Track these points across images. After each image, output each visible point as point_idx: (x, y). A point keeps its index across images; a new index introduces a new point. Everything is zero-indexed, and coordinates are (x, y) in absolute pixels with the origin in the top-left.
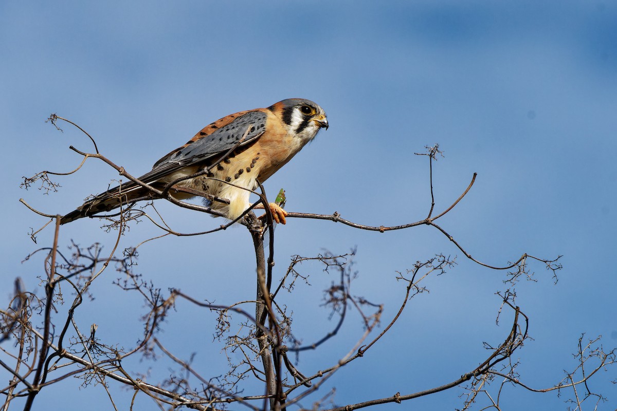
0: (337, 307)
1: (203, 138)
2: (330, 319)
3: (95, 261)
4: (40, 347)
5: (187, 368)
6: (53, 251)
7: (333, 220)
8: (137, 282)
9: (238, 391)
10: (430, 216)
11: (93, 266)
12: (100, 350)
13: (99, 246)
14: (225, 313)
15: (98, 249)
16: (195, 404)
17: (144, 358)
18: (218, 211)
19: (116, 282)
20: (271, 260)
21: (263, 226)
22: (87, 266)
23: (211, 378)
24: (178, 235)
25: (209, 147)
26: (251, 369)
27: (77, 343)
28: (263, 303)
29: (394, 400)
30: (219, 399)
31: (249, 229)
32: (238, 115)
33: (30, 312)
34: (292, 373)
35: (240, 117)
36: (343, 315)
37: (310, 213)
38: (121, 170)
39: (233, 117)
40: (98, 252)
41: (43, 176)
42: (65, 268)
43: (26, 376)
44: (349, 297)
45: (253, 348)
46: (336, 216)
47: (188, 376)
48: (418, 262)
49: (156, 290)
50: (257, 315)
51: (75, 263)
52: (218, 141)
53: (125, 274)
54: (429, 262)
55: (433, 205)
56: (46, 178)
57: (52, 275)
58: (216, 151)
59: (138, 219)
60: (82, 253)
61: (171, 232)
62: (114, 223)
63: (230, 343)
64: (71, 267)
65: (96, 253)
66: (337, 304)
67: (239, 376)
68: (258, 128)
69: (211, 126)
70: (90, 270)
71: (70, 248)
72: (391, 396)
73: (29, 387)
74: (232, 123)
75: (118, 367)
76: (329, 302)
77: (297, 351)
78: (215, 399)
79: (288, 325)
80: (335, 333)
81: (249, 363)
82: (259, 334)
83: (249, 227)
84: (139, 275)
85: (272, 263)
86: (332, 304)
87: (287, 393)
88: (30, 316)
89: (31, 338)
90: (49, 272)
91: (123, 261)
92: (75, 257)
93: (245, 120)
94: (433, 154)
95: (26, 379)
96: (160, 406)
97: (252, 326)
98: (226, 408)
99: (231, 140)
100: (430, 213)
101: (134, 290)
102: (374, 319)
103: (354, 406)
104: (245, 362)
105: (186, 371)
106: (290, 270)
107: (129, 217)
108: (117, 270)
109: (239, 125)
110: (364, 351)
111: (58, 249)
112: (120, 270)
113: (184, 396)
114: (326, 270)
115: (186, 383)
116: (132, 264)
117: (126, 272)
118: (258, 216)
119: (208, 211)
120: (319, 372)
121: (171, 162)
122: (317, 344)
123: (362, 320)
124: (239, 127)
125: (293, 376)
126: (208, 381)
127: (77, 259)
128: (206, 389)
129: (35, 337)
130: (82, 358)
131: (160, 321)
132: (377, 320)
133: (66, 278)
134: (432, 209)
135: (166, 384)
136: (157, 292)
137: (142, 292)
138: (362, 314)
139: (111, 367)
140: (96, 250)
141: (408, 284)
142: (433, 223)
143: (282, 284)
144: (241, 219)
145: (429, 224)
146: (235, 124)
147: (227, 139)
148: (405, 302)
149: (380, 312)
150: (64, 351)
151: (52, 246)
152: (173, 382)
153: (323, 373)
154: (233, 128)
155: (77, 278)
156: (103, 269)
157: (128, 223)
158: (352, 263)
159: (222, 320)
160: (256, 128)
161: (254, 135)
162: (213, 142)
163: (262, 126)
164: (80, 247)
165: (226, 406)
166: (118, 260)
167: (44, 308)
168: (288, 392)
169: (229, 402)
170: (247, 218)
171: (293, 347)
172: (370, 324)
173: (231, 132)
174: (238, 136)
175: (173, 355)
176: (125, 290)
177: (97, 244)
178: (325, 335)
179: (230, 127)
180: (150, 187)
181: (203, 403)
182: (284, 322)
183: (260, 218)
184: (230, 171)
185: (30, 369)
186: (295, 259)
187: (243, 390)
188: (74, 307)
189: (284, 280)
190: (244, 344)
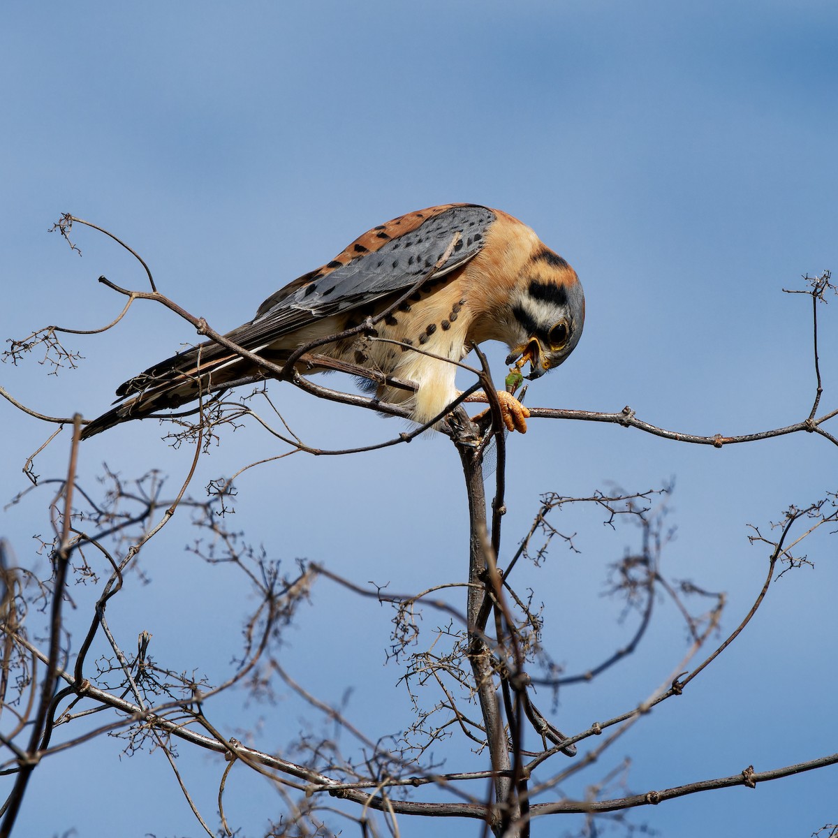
0: (635, 599)
1: (359, 258)
2: (620, 621)
3: (151, 506)
4: (41, 676)
5: (336, 717)
6: (67, 486)
7: (621, 422)
8: (233, 546)
9: (434, 764)
10: (812, 415)
11: (147, 514)
12: (157, 683)
13: (160, 476)
14: (409, 608)
15: (158, 482)
16: (347, 788)
17: (253, 701)
18: (394, 406)
19: (193, 546)
20: (499, 502)
21: (482, 434)
22: (135, 515)
23: (380, 737)
24: (317, 453)
25: (371, 280)
26: (457, 719)
27: (111, 669)
28: (483, 588)
29: (744, 781)
30: (397, 778)
31: (454, 441)
32: (431, 213)
33: (23, 608)
34: (538, 728)
35: (434, 218)
36: (647, 615)
37: (576, 408)
38: (200, 325)
39: (421, 216)
40: (156, 488)
41: (47, 338)
42: (89, 519)
43: (15, 734)
44: (658, 577)
45: (462, 678)
46: (626, 414)
47: (337, 733)
48: (792, 507)
49: (272, 562)
50: (470, 611)
51: (111, 510)
52: (389, 269)
53: (211, 532)
54: (814, 507)
55: (819, 392)
56: (53, 341)
57: (64, 534)
58: (385, 289)
59: (237, 422)
60: (125, 490)
61: (301, 448)
62: (188, 429)
63: (415, 666)
64: (103, 518)
65: (152, 490)
66: (634, 592)
67: (434, 733)
68: (469, 243)
69: (376, 232)
70: (140, 524)
71: (101, 480)
72: (736, 774)
73: (20, 757)
74: (419, 229)
75: (196, 716)
76: (620, 587)
77: (555, 684)
78: (388, 779)
79: (536, 628)
80: (630, 649)
81: (454, 709)
82: (475, 648)
83: (454, 436)
84: (237, 532)
85: (502, 509)
86: (625, 591)
87: (530, 766)
88: (24, 615)
89: (25, 659)
90: (60, 527)
91: (207, 506)
92: (111, 498)
93: (444, 224)
94: (819, 290)
95: (15, 741)
96: (282, 793)
97: (460, 634)
98: (410, 797)
99: (415, 267)
100: (814, 409)
101: (227, 563)
102: (708, 620)
103: (662, 793)
104: (444, 706)
105: (333, 724)
106: (538, 522)
107: (218, 417)
108: (194, 523)
109: (430, 235)
110: (684, 683)
111: (77, 481)
112: (200, 524)
113: (326, 774)
114: (609, 522)
115: (333, 748)
116: (224, 511)
117: (212, 527)
118: (472, 416)
119: (373, 406)
120: (594, 725)
121: (296, 307)
122: (596, 672)
123: (685, 623)
124: (432, 240)
125: (541, 733)
126: (375, 742)
127: (115, 501)
128: (371, 760)
129: (33, 656)
130: (122, 698)
131: (282, 625)
132: (714, 624)
133: (93, 540)
134: (817, 401)
135: (295, 749)
136: (274, 566)
137: (243, 568)
138: (684, 612)
139: (182, 714)
140: (153, 484)
141: (772, 551)
142: (819, 427)
143: (522, 549)
144: (439, 421)
145: (811, 431)
146: (422, 233)
147: (406, 264)
148: (766, 587)
149: (720, 607)
150: (85, 684)
151: (64, 477)
152: (307, 746)
153: (602, 728)
154: (420, 241)
155: (114, 540)
156: (164, 521)
157: (217, 430)
158: (665, 510)
159: (402, 621)
160: (465, 242)
161: (460, 257)
162: (379, 270)
163: (478, 237)
164: (120, 478)
165: (410, 793)
166: (196, 505)
167: (50, 599)
168: (533, 764)
169: (416, 785)
170: (451, 420)
171: (548, 676)
172: (700, 631)
173: (414, 250)
174: (429, 258)
175: (309, 694)
176: (210, 564)
177: (156, 471)
178: (611, 653)
179: (414, 240)
180: (258, 358)
181: (364, 787)
182: (527, 624)
183: (476, 420)
184: (411, 328)
185: (21, 719)
186: (549, 500)
187: (445, 760)
188: (107, 596)
189: (525, 543)
190: (444, 669)
